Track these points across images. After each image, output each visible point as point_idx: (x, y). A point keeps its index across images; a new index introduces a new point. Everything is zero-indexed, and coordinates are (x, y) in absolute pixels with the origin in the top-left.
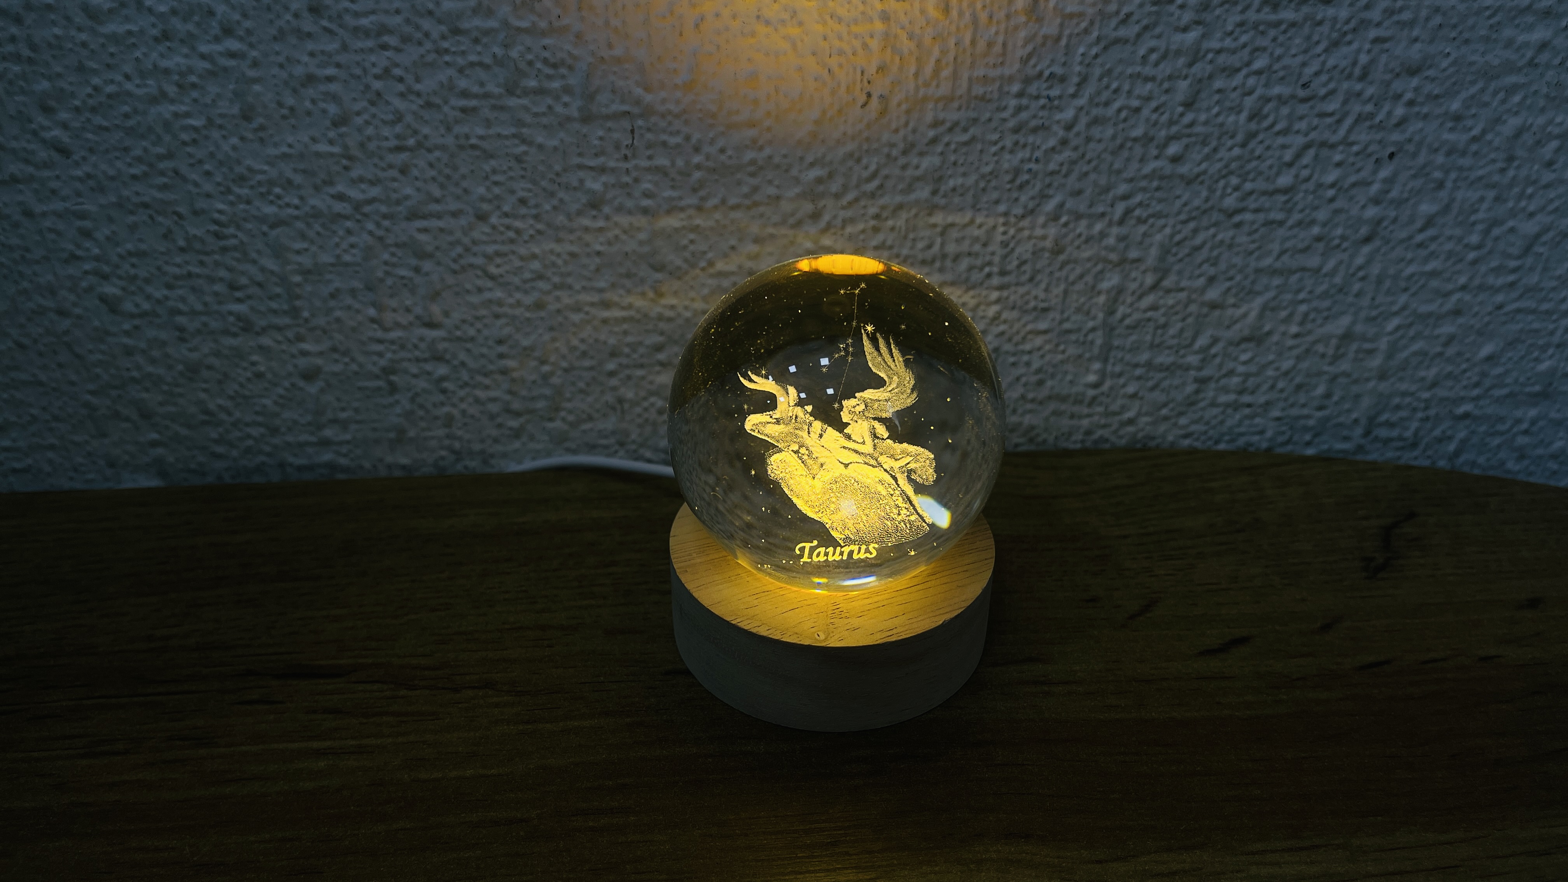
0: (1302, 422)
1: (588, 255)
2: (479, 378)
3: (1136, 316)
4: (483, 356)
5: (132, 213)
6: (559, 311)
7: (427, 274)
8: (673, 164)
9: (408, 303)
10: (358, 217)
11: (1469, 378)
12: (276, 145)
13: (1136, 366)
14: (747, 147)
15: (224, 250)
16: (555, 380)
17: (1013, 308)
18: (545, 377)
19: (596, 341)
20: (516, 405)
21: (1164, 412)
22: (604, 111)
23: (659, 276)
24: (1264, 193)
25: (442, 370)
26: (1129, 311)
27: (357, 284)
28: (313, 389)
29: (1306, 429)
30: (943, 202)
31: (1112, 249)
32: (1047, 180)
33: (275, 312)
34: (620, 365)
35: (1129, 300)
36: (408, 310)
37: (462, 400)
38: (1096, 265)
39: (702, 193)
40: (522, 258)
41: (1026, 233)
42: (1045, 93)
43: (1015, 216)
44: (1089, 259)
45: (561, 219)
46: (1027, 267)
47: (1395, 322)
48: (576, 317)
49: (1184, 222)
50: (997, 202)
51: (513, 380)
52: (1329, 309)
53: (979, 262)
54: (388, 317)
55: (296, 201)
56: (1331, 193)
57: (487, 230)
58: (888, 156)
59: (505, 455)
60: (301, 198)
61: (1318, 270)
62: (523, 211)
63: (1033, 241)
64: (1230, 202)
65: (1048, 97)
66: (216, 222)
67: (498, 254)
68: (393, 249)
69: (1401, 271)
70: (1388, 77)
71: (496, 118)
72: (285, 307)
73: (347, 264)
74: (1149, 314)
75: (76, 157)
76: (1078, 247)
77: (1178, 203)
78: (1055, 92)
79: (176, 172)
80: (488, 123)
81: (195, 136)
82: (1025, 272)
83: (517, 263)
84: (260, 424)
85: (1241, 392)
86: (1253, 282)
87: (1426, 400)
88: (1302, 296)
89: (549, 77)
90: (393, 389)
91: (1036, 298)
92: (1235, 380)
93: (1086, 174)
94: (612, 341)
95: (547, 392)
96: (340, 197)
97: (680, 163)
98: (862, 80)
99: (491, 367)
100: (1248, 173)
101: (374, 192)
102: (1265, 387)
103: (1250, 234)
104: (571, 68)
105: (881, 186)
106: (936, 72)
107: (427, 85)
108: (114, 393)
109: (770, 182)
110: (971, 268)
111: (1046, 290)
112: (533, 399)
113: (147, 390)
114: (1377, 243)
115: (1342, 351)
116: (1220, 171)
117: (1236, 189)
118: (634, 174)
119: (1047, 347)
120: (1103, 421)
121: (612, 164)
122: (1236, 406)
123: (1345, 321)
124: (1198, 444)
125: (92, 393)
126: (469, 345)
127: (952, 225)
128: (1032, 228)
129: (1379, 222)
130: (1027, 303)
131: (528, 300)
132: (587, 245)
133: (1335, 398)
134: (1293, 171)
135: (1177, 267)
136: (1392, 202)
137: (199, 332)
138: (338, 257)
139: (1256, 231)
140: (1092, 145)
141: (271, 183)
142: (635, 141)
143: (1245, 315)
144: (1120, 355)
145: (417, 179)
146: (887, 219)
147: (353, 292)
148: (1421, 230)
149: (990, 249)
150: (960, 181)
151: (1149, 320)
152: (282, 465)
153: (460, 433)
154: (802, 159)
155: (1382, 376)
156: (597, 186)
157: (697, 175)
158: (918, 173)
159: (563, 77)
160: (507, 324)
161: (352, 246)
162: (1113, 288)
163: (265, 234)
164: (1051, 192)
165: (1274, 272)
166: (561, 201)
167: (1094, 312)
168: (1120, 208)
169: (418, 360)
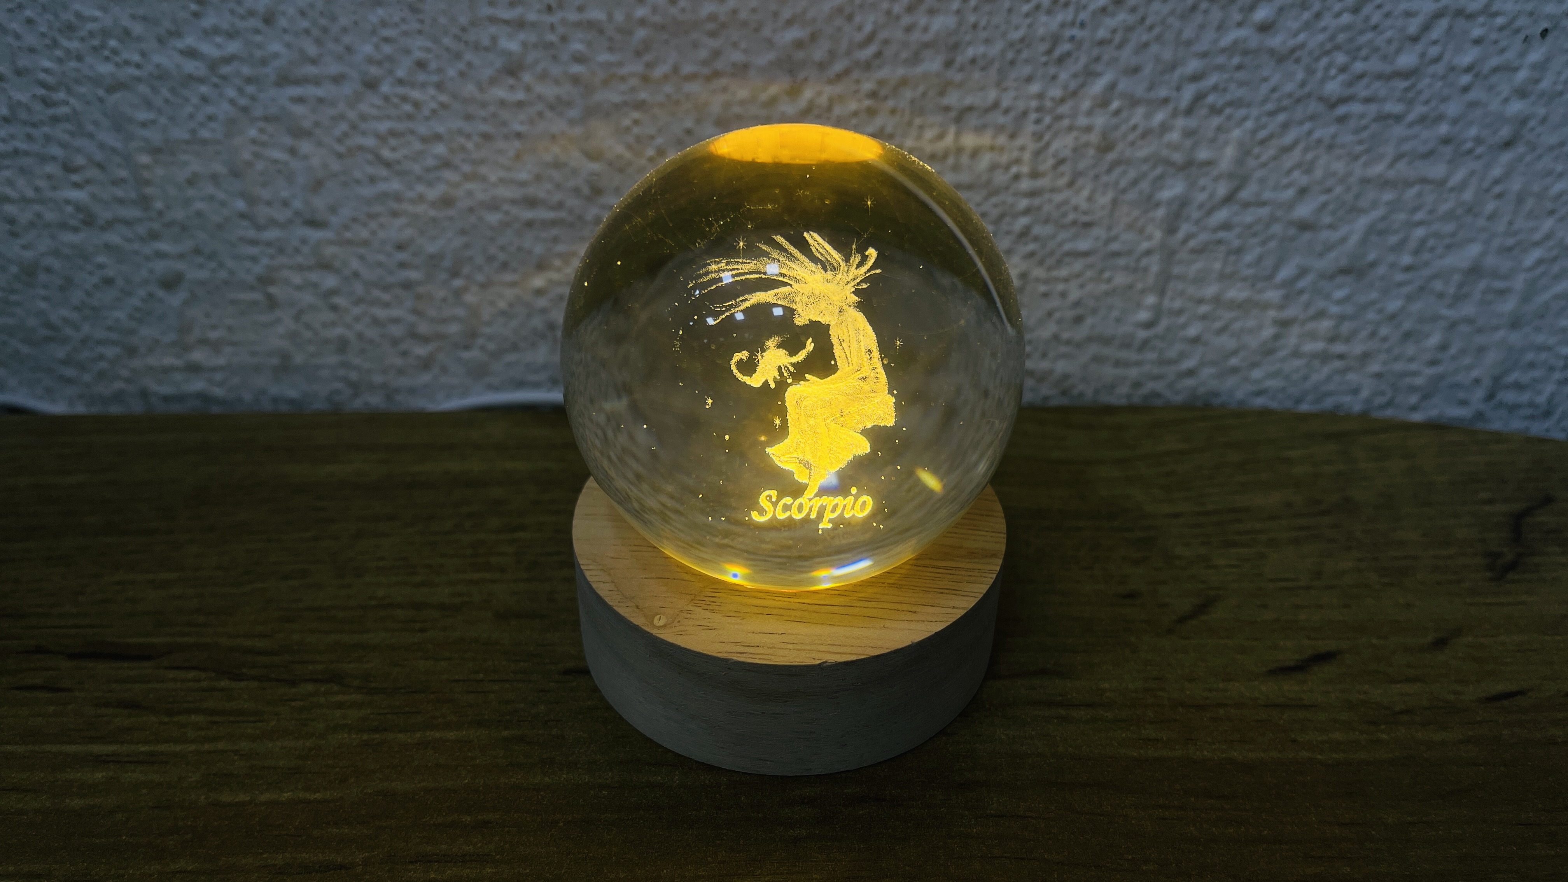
0: (1407, 380)
1: (506, 137)
2: (376, 293)
3: (1204, 237)
4: (380, 264)
6: (471, 210)
7: (306, 157)
8: (610, 17)
9: (285, 194)
10: (215, 80)
13: (1200, 301)
15: (55, 120)
17: (1046, 221)
18: (458, 294)
19: (520, 249)
20: (424, 328)
21: (1234, 361)
23: (595, 167)
24: (1379, 77)
25: (330, 281)
26: (1194, 229)
27: (218, 167)
28: (175, 300)
29: (1412, 389)
30: (958, 77)
31: (1175, 147)
32: (1096, 52)
33: (121, 201)
35: (1196, 215)
36: (285, 204)
37: (357, 319)
38: (1154, 167)
39: (648, 58)
40: (424, 140)
41: (1066, 122)
43: (1053, 99)
44: (1145, 160)
45: (469, 89)
46: (1065, 168)
47: (1536, 254)
48: (493, 218)
49: (1272, 114)
50: (1029, 79)
51: (419, 297)
52: (1453, 235)
53: (1004, 159)
54: (263, 212)
55: (136, 58)
56: (1465, 79)
57: (378, 101)
58: (888, 13)
59: (412, 391)
60: (143, 54)
61: (1443, 182)
62: (421, 77)
63: (1074, 134)
64: (1333, 88)
66: (43, 84)
67: (393, 133)
68: (261, 124)
69: (1547, 188)
72: (133, 195)
73: (205, 142)
74: (1221, 235)
76: (1133, 144)
77: (1265, 88)
82: (1062, 174)
83: (418, 146)
84: (114, 343)
85: (1333, 339)
86: (1357, 197)
88: (1419, 216)
90: (272, 303)
91: (1076, 209)
92: (1325, 325)
93: (1146, 45)
95: (460, 312)
96: (191, 53)
97: (619, 16)
99: (391, 279)
100: (1359, 49)
101: (233, 47)
102: (1364, 334)
103: (1357, 131)
105: (878, 54)
109: (735, 45)
110: (993, 167)
111: (1090, 199)
112: (444, 321)
114: (1521, 149)
115: (1465, 290)
116: (1322, 44)
117: (1343, 69)
118: (561, 30)
119: (1089, 274)
120: (1156, 371)
121: (532, 16)
122: (1324, 357)
123: (1475, 249)
124: (1274, 405)
126: (362, 251)
127: (970, 109)
128: (1074, 115)
129: (1523, 121)
130: (1064, 215)
131: (433, 194)
132: (504, 124)
133: (1453, 351)
134: (1419, 47)
135: (1259, 174)
136: (1542, 94)
137: (32, 225)
138: (193, 132)
139: (1365, 128)
141: (106, 33)
143: (1343, 240)
144: (1181, 287)
145: (285, 31)
146: (886, 98)
147: (215, 178)
149: (1019, 142)
150: (981, 49)
151: (1219, 242)
152: (144, 394)
153: (356, 361)
154: (776, 14)
155: (1515, 324)
156: (513, 46)
157: (641, 33)
158: (927, 37)
160: (408, 225)
161: (211, 118)
162: (1176, 198)
163: (101, 100)
164: (1099, 68)
165: (1385, 184)
166: (469, 64)
167: (1150, 229)
168: (1188, 93)
169: (301, 268)
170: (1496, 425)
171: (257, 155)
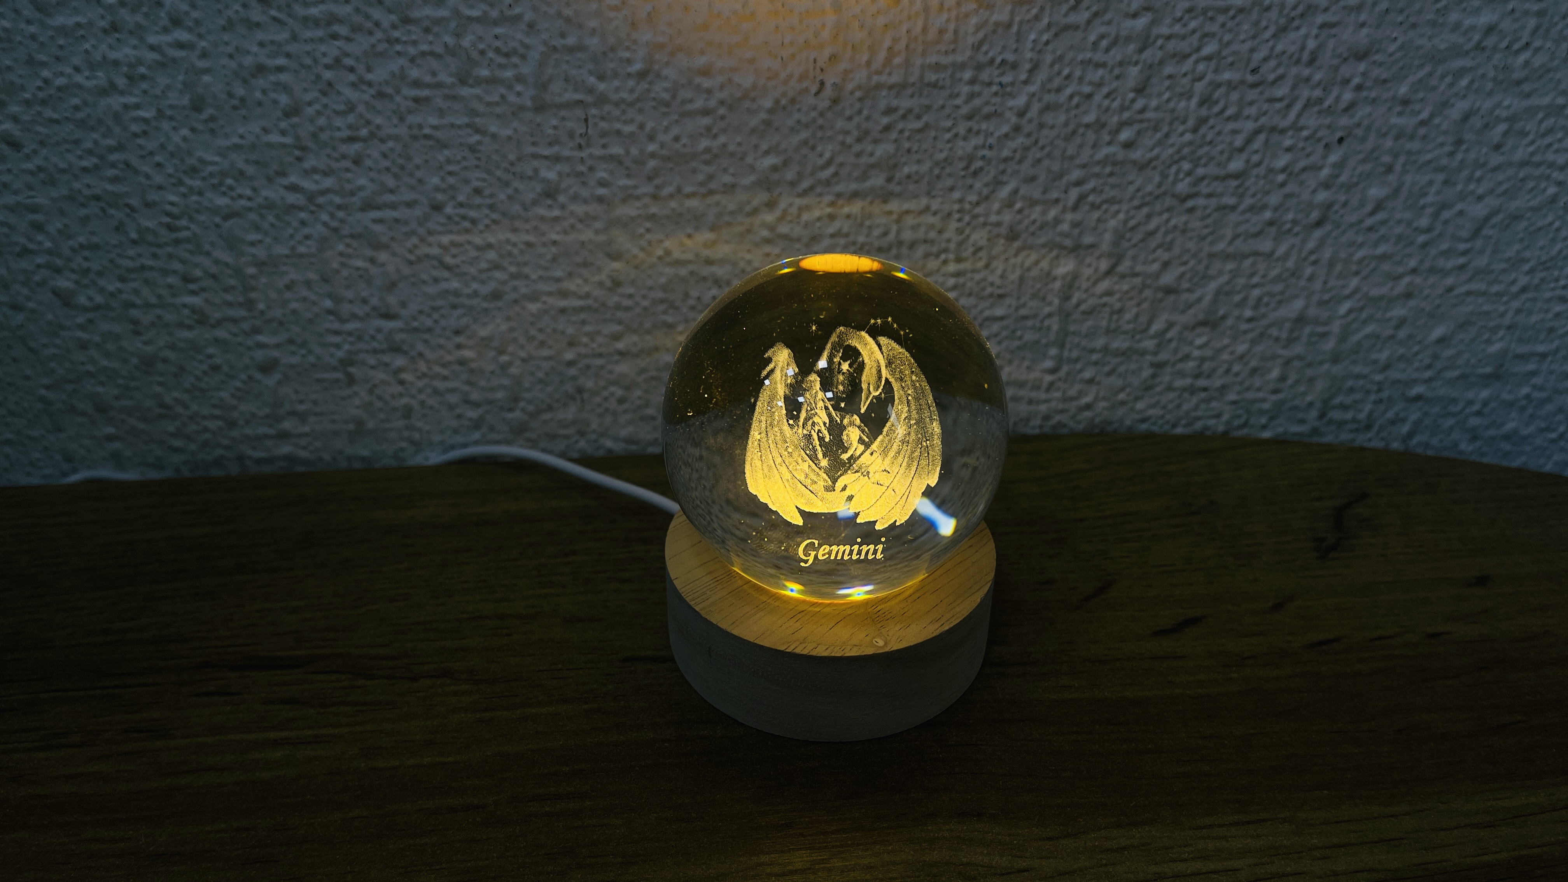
0: (1257, 406)
1: (544, 245)
2: (437, 369)
3: (1092, 301)
4: (440, 346)
5: (83, 205)
6: (516, 301)
7: (383, 265)
8: (628, 153)
9: (364, 294)
10: (312, 208)
11: (1421, 361)
12: (227, 136)
13: (1093, 351)
14: (701, 135)
15: (177, 242)
16: (514, 370)
17: (970, 295)
18: (504, 367)
19: (555, 330)
20: (475, 396)
21: (1121, 396)
22: (557, 100)
23: (617, 265)
24: (1217, 178)
26: (1084, 296)
27: (313, 276)
28: (270, 381)
29: (1262, 412)
30: (898, 189)
31: (1067, 235)
32: (1002, 167)
33: (230, 304)
34: (579, 355)
35: (1085, 285)
36: (365, 301)
37: (420, 391)
38: (1051, 250)
39: (657, 182)
40: (478, 248)
41: (981, 220)
42: (997, 80)
43: (970, 203)
44: (1044, 246)
45: (516, 208)
46: (983, 254)
47: (1347, 305)
48: (533, 307)
49: (1138, 208)
50: (952, 189)
51: (472, 371)
52: (1282, 293)
53: (935, 249)
54: (345, 309)
55: (248, 192)
56: (1282, 177)
57: (443, 220)
58: (843, 143)
60: (254, 190)
61: (1271, 254)
62: (478, 200)
63: (988, 228)
64: (1182, 187)
65: (1001, 84)
66: (168, 214)
67: (453, 244)
68: (348, 240)
69: (1352, 255)
70: (1335, 62)
71: (449, 108)
72: (241, 299)
73: (302, 256)
74: (1105, 299)
75: (26, 151)
76: (1033, 234)
77: (1131, 189)
78: (1007, 79)
79: (127, 164)
80: (441, 113)
81: (145, 127)
82: (980, 259)
83: (473, 253)
84: (217, 417)
85: (1197, 376)
86: (1207, 267)
87: (1379, 383)
88: (1255, 280)
89: (501, 66)
90: (351, 380)
91: (992, 284)
92: (1191, 364)
93: (1039, 161)
94: (570, 330)
95: (505, 381)
96: (294, 188)
97: (634, 151)
98: (815, 68)
99: (449, 358)
100: (1199, 158)
101: (328, 183)
102: (1221, 370)
103: (1203, 219)
104: (523, 57)
105: (836, 174)
106: (888, 61)
107: (379, 75)
108: (69, 387)
109: (725, 170)
110: (927, 255)
111: (1002, 277)
112: (492, 389)
113: (102, 384)
114: (1328, 227)
115: (1295, 335)
116: (1172, 156)
117: (1189, 174)
118: (589, 163)
119: (1005, 333)
120: (1061, 406)
121: (566, 153)
122: (1192, 390)
123: (1299, 304)
124: (1155, 429)
125: (48, 387)
126: (426, 336)
127: (907, 212)
128: (987, 215)
129: (1329, 206)
130: (983, 289)
131: (485, 290)
132: (543, 234)
133: (1290, 382)
134: (1244, 156)
136: (1342, 185)
137: (153, 324)
138: (293, 248)
139: (1209, 215)
140: (1045, 132)
141: (224, 174)
142: (589, 131)
143: (1199, 300)
144: (1077, 340)
145: (370, 169)
146: (842, 206)
147: (308, 284)
148: (1372, 214)
149: (946, 235)
150: (915, 168)
151: (1104, 305)
152: (241, 458)
153: (419, 424)
154: (756, 147)
155: (1336, 359)
156: (551, 175)
157: (652, 163)
158: (872, 160)
159: (516, 66)
160: (464, 314)
161: (307, 237)
162: (1068, 273)
163: (217, 226)
164: (1005, 178)
165: (1227, 257)
166: (516, 190)
167: (1050, 297)
168: (1074, 194)
169: (375, 351)
170: (1328, 439)
171: (343, 265)
